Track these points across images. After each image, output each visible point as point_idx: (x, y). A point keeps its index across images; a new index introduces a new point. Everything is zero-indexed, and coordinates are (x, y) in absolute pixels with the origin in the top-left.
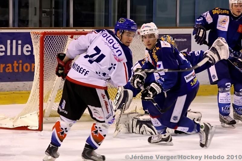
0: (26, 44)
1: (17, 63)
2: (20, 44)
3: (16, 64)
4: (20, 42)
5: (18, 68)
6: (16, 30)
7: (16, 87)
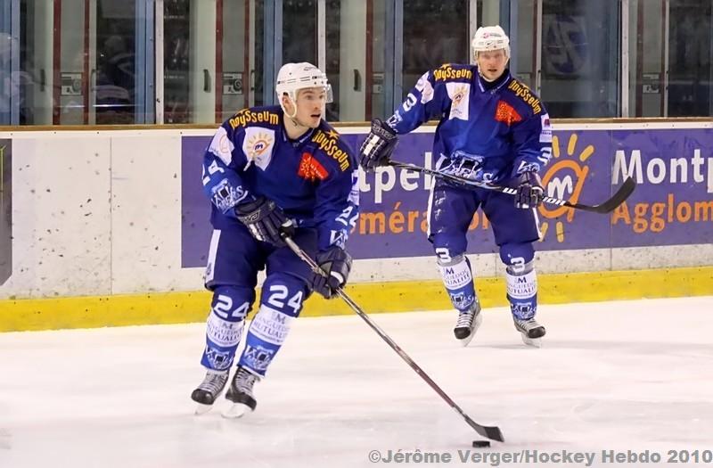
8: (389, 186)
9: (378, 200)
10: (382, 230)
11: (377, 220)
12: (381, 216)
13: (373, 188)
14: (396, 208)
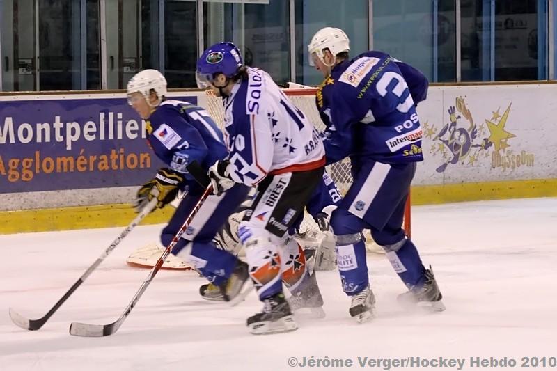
0: (130, 120)
1: (116, 154)
2: (120, 120)
3: (114, 156)
4: (120, 116)
5: (118, 162)
6: (113, 94)
7: (116, 197)
8: (76, 138)
9: (69, 147)
10: (72, 170)
11: (69, 162)
12: (71, 159)
13: (65, 138)
14: (81, 153)
